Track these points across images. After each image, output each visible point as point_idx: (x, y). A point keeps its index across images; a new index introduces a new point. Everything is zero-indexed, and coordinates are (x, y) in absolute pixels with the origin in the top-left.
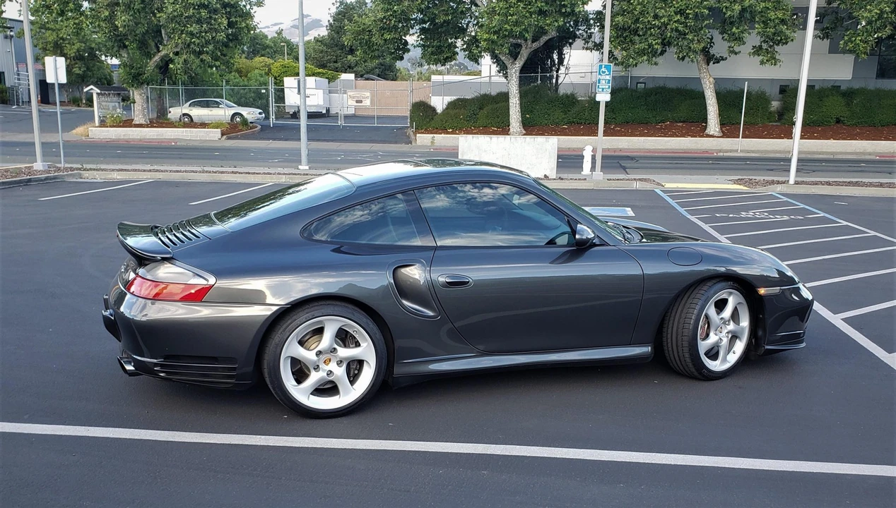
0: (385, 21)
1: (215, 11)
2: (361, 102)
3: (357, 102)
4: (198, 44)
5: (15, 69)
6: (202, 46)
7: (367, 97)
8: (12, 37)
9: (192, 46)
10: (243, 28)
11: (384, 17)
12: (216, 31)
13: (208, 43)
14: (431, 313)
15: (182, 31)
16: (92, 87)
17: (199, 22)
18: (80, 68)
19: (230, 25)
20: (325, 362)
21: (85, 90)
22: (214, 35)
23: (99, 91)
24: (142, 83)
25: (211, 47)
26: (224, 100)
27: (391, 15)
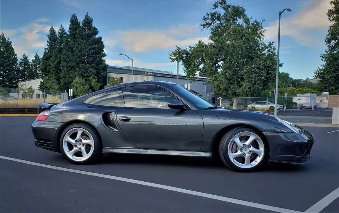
0: (329, 69)
1: (262, 69)
2: (322, 101)
3: (320, 101)
4: (254, 81)
5: (205, 94)
6: (256, 82)
7: (325, 99)
8: (205, 84)
9: (252, 82)
10: (273, 75)
11: (329, 67)
12: (262, 76)
13: (258, 80)
14: (116, 130)
15: (249, 77)
16: (220, 98)
17: (256, 73)
18: (225, 93)
19: (268, 74)
20: (79, 144)
21: (218, 99)
22: (261, 77)
23: (222, 99)
24: (236, 96)
25: (259, 82)
26: (267, 102)
27: (331, 66)
